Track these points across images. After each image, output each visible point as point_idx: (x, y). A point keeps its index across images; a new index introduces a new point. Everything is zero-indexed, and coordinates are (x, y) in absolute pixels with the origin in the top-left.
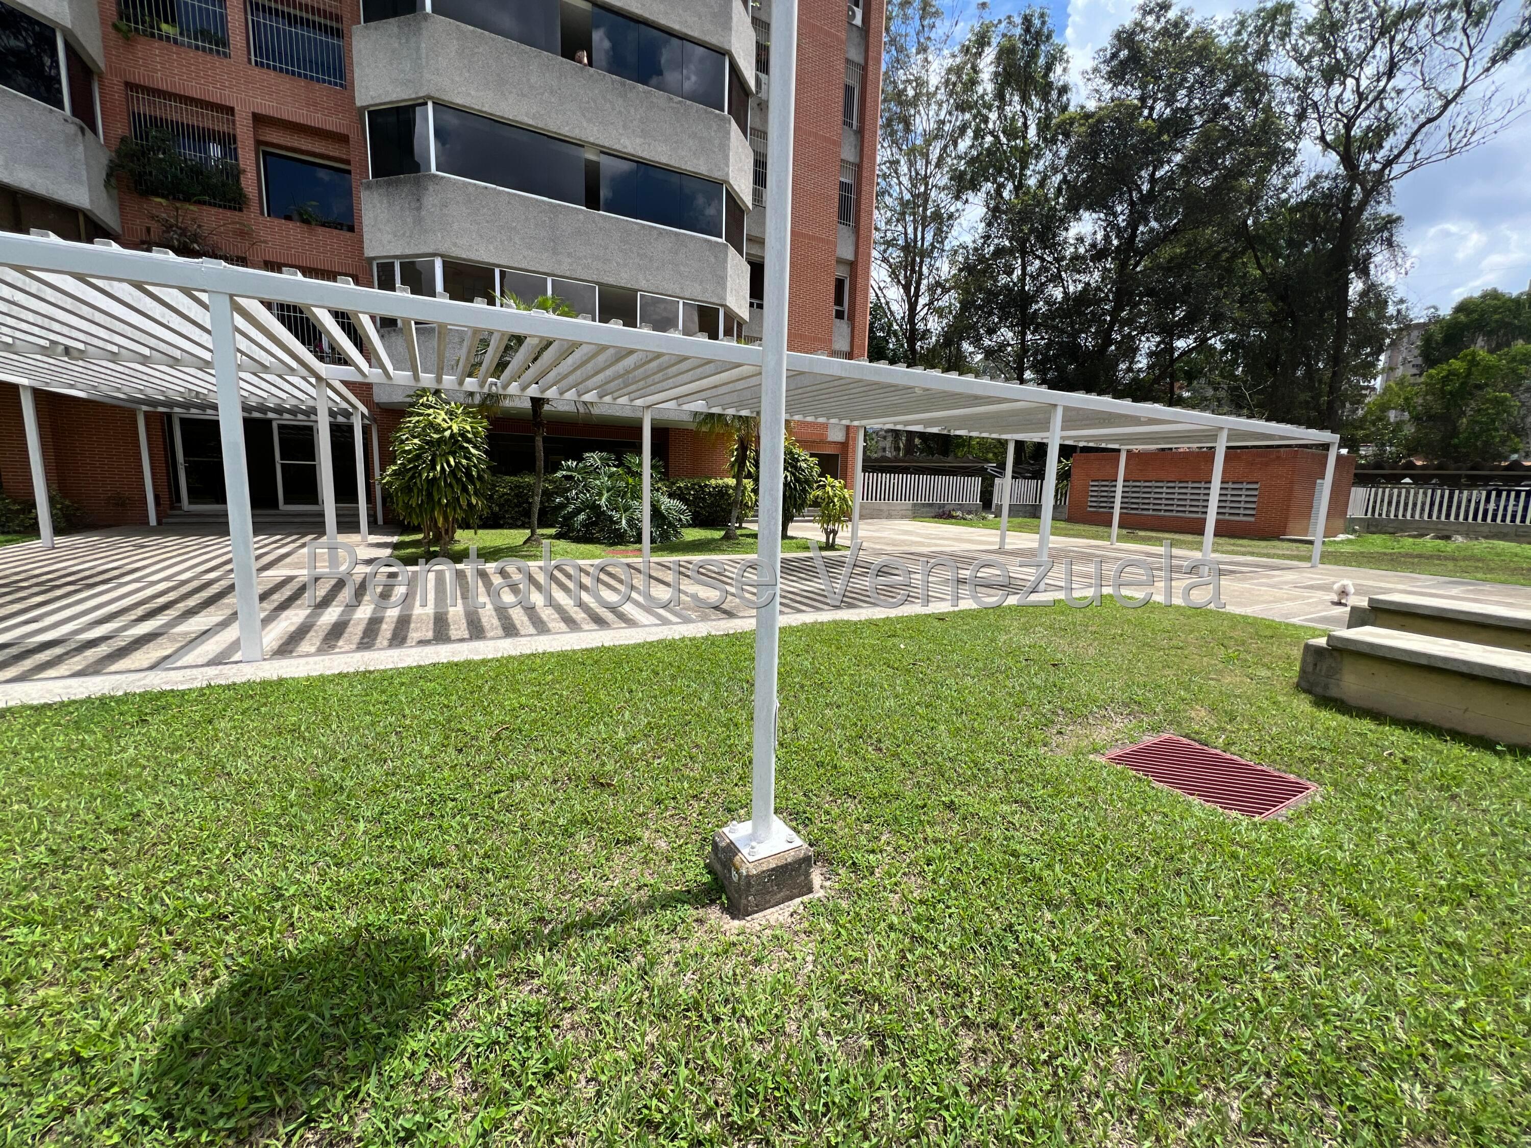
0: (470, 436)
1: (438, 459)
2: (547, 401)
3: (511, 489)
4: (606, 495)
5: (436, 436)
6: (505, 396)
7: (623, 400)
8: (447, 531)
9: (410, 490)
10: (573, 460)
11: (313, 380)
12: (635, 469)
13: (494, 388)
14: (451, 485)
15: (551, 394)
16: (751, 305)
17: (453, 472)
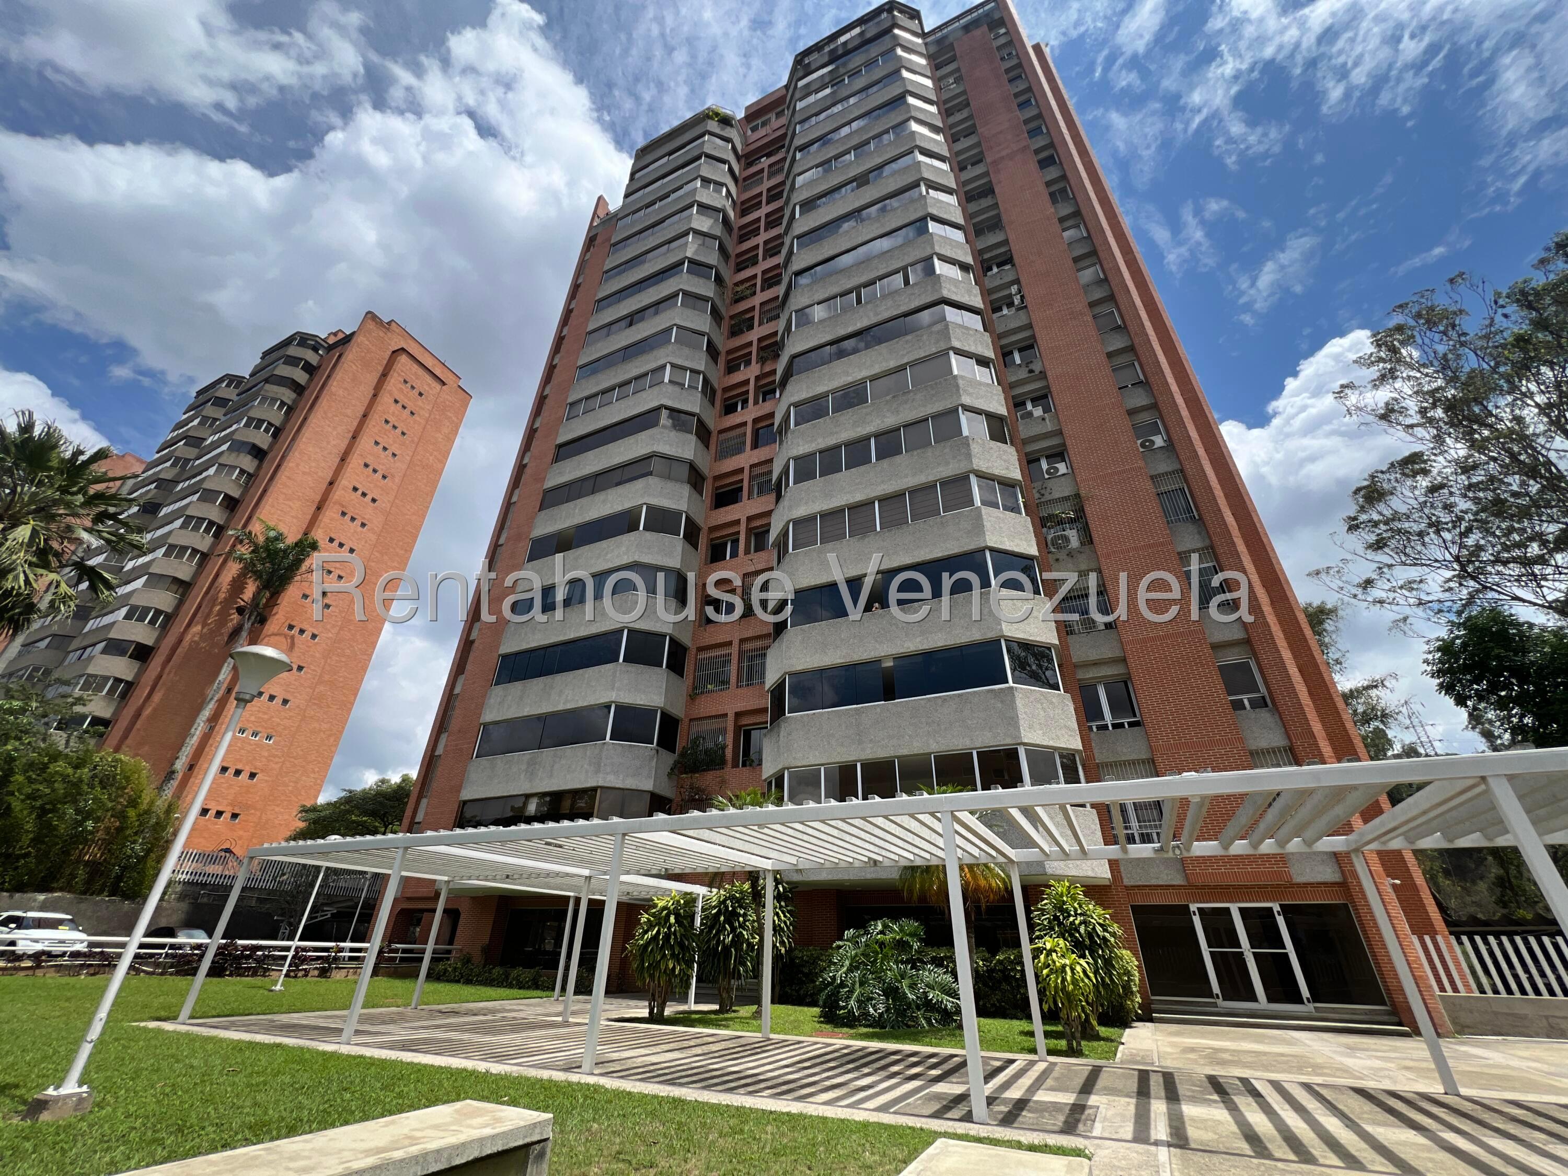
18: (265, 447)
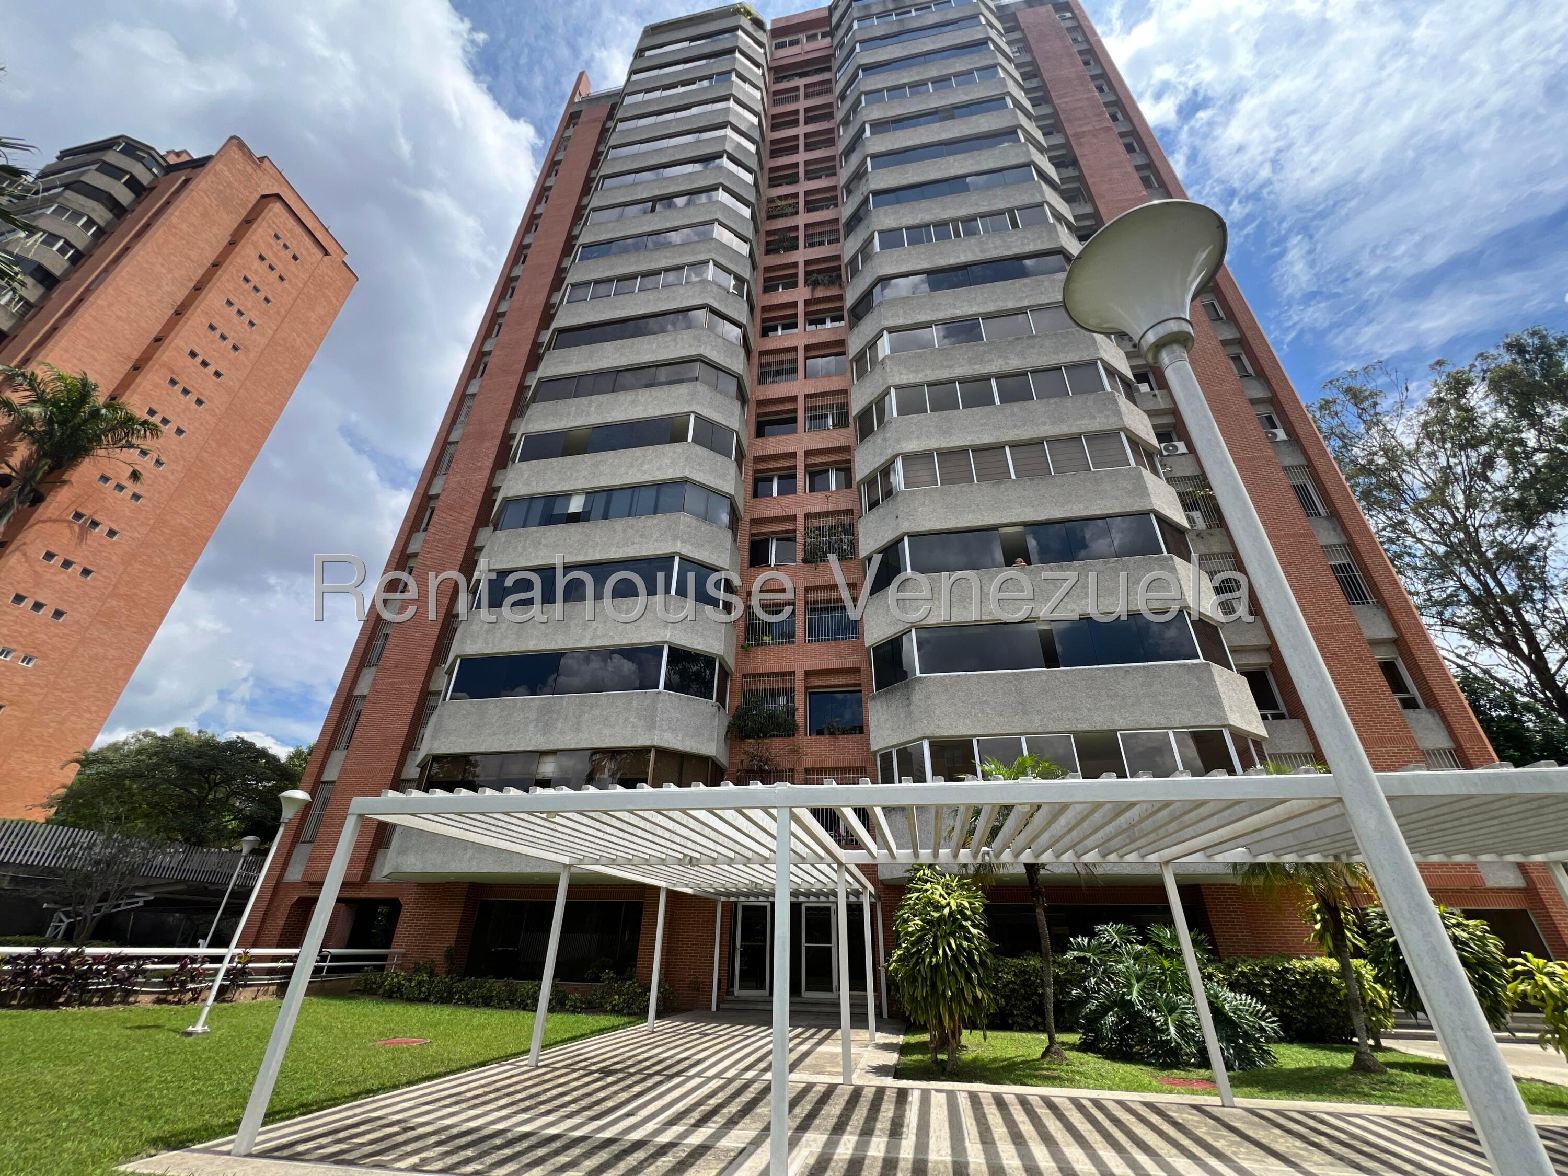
0: (968, 913)
1: (939, 941)
2: (1043, 866)
3: (1015, 975)
4: (1136, 987)
5: (936, 915)
6: (999, 865)
7: (1132, 858)
8: (953, 1033)
9: (915, 980)
10: (1084, 935)
11: (835, 866)
12: (1168, 946)
13: (987, 857)
14: (954, 973)
15: (1046, 858)
16: (1264, 717)
17: (955, 957)
18: (57, 272)
